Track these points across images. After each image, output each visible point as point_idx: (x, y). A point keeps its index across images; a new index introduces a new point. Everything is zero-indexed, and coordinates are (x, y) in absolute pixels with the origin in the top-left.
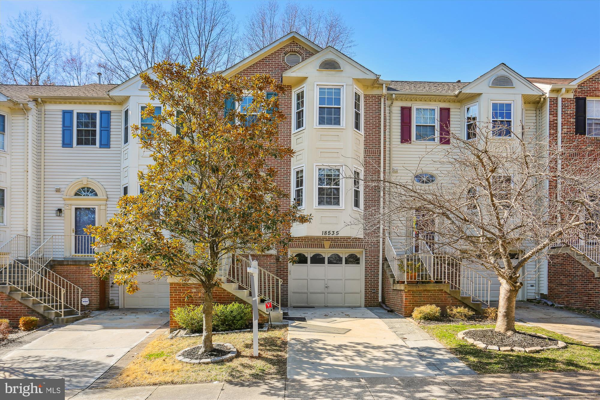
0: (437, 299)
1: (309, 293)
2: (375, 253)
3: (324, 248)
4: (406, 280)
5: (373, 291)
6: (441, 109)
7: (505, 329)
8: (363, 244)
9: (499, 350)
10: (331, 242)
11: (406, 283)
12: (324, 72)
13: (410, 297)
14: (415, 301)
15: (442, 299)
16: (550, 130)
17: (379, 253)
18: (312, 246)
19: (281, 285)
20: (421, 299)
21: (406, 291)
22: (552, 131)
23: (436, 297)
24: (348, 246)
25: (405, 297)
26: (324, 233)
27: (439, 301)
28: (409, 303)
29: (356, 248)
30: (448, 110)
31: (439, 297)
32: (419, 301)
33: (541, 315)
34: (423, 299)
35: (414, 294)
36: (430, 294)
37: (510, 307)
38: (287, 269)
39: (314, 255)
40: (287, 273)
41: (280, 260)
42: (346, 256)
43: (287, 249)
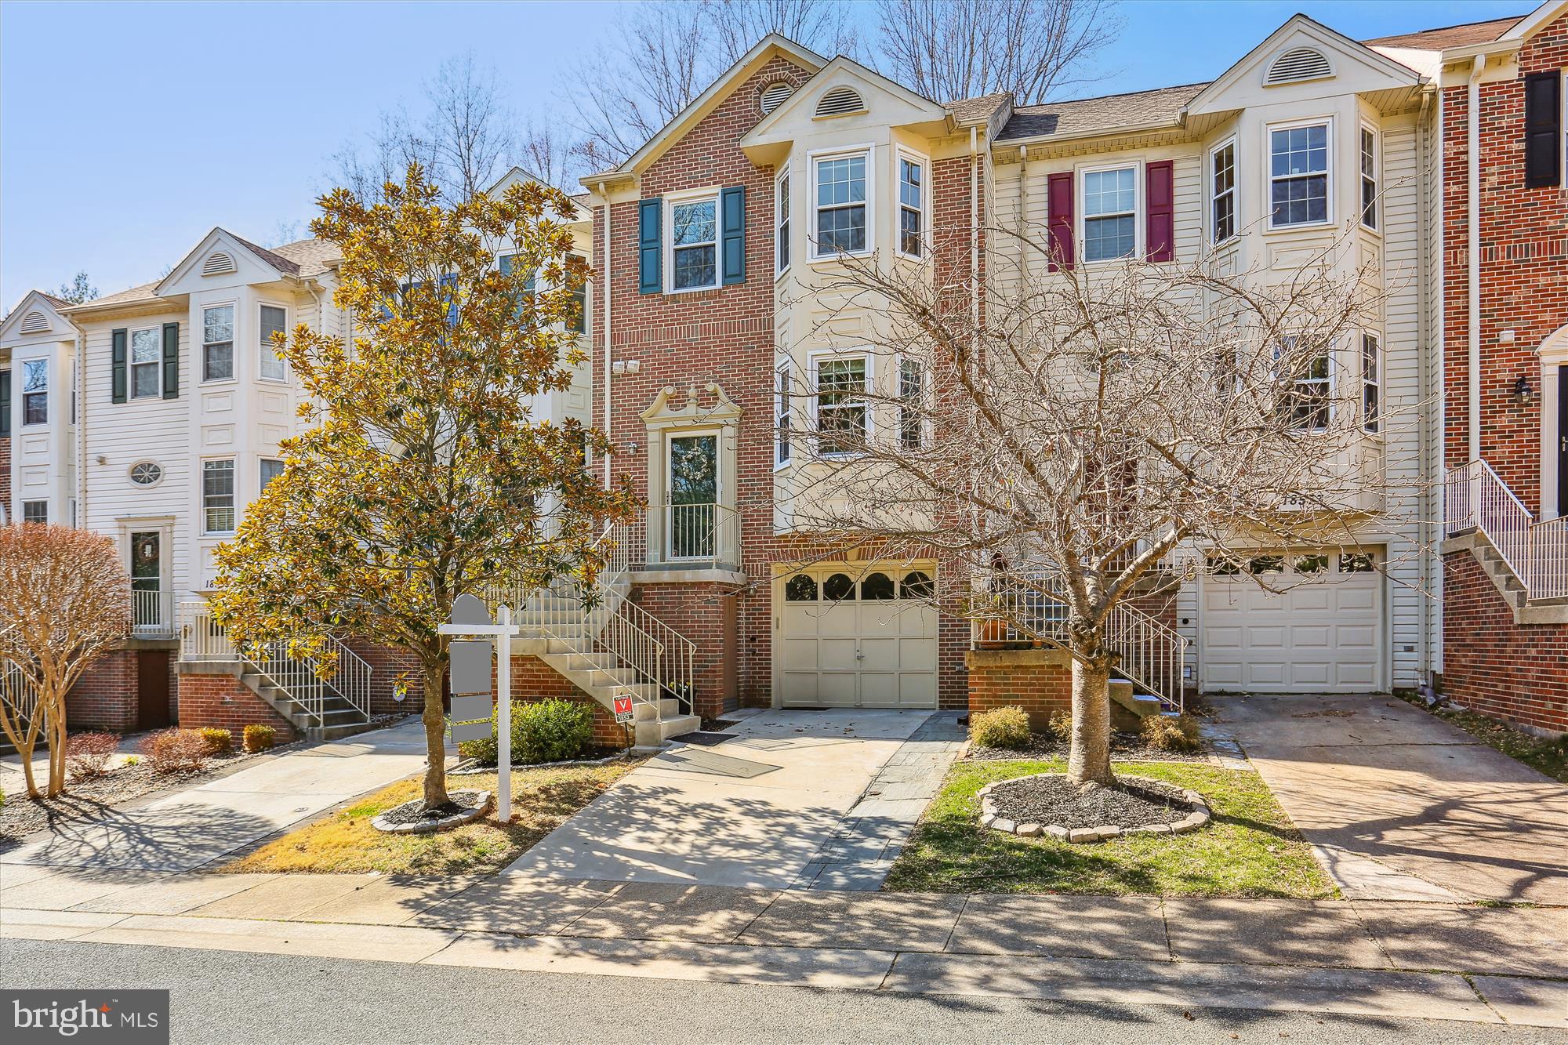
0: (1049, 691)
1: (820, 674)
3: (846, 559)
4: (975, 641)
5: (957, 669)
6: (1150, 167)
7: (1081, 776)
9: (1015, 832)
10: (863, 545)
12: (829, 122)
13: (982, 684)
14: (995, 696)
15: (1061, 690)
16: (1445, 185)
19: (694, 656)
20: (1008, 691)
22: (1453, 189)
23: (1045, 685)
25: (971, 684)
27: (1052, 697)
28: (980, 702)
30: (1168, 165)
31: (1052, 685)
32: (1005, 696)
33: (1315, 739)
34: (1014, 690)
35: (991, 678)
36: (1031, 678)
37: (1091, 715)
38: (769, 614)
39: (831, 580)
40: (769, 623)
41: (752, 592)
42: (903, 578)
43: (766, 565)
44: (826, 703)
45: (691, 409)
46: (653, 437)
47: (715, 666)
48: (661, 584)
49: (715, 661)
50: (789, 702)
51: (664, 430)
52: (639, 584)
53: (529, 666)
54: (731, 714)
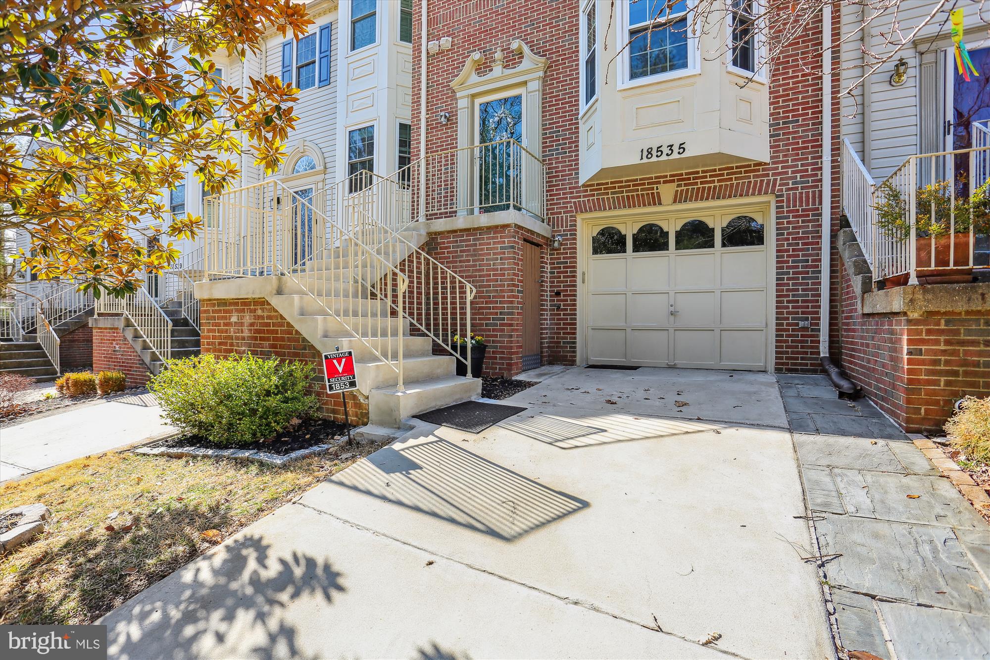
1: (629, 330)
2: (808, 204)
3: (660, 204)
4: (912, 270)
5: (801, 324)
8: (769, 181)
10: (679, 186)
11: (913, 280)
13: (935, 343)
17: (821, 203)
18: (629, 203)
21: (914, 315)
24: (726, 190)
25: (910, 342)
26: (645, 153)
29: (747, 195)
35: (955, 333)
38: (575, 267)
39: (641, 230)
40: (574, 276)
41: (556, 244)
42: (725, 225)
43: (571, 216)
44: (633, 361)
45: (498, 70)
46: (463, 103)
47: (512, 319)
48: (455, 231)
49: (512, 313)
50: (595, 359)
51: (474, 96)
52: (435, 233)
53: (259, 312)
54: (532, 373)
